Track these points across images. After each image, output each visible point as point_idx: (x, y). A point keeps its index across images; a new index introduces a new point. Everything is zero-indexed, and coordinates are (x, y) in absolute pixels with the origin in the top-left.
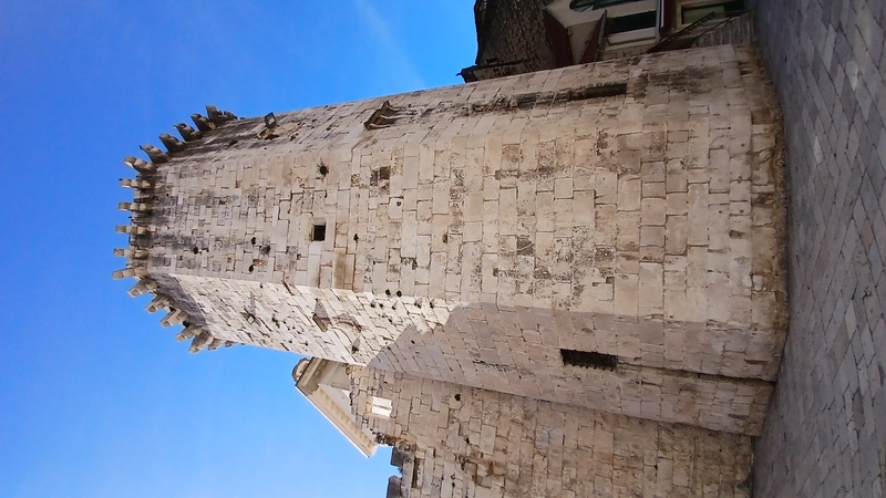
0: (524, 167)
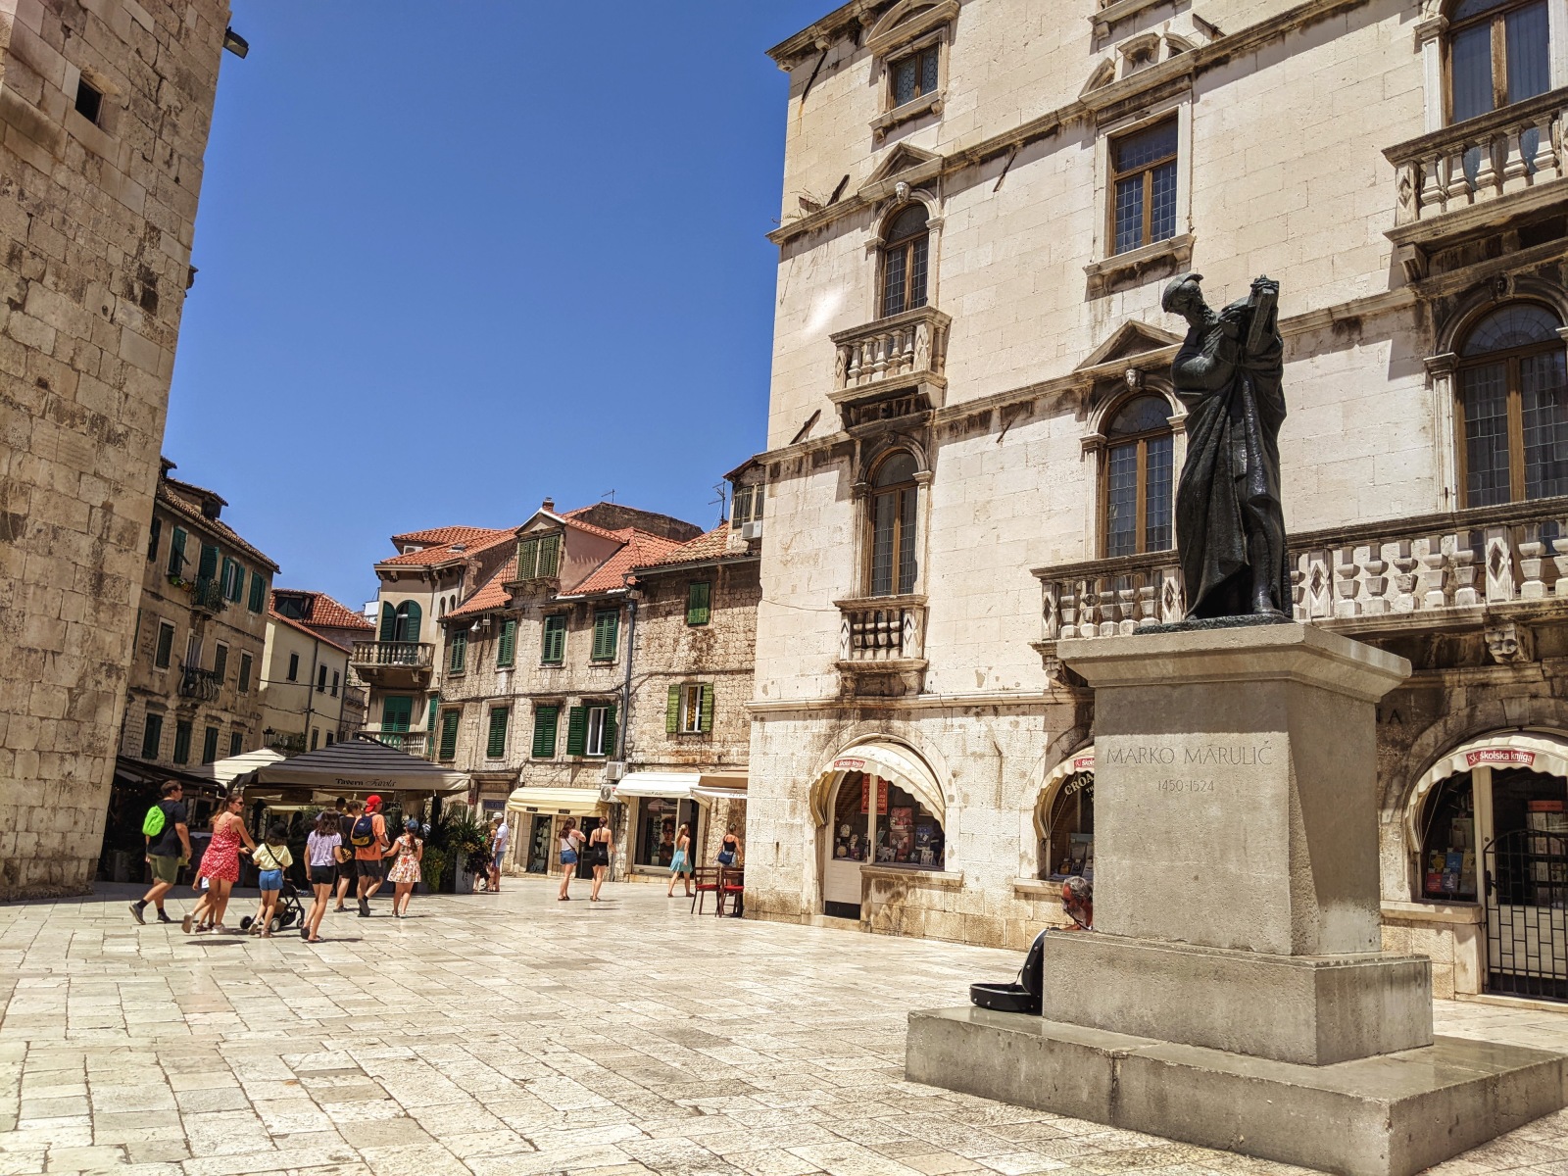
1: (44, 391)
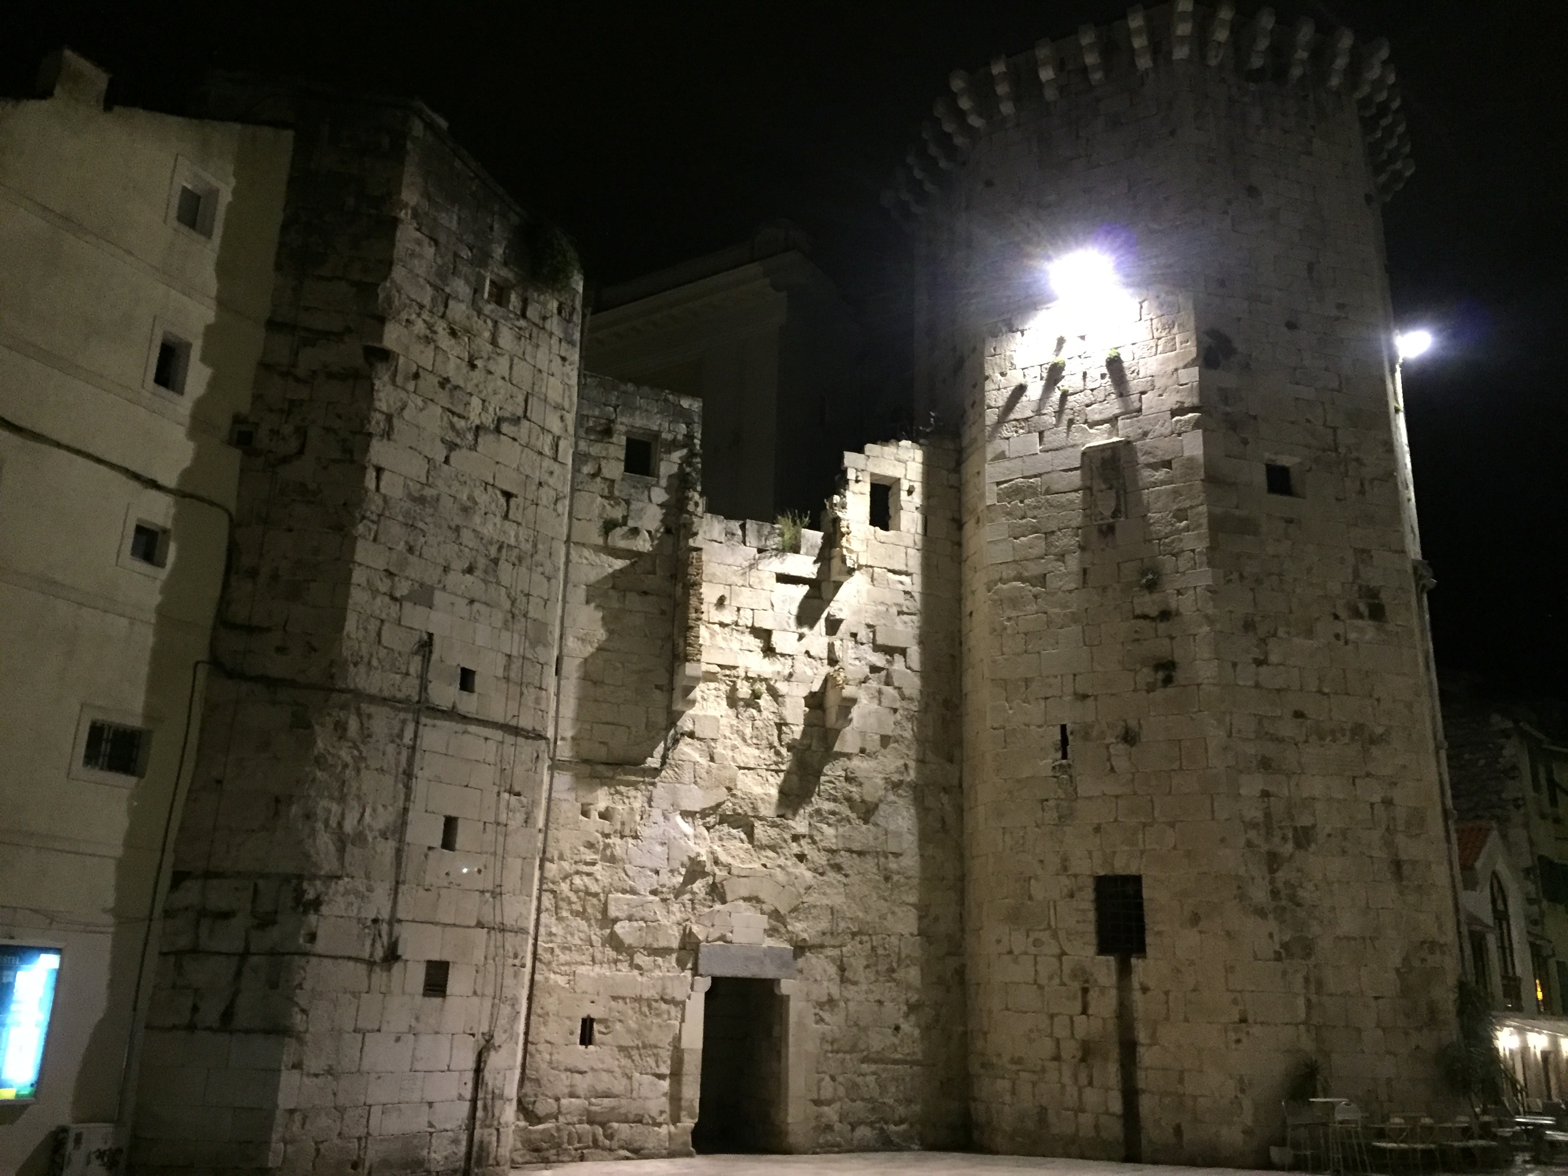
0: (1400, 839)
1: (1301, 720)
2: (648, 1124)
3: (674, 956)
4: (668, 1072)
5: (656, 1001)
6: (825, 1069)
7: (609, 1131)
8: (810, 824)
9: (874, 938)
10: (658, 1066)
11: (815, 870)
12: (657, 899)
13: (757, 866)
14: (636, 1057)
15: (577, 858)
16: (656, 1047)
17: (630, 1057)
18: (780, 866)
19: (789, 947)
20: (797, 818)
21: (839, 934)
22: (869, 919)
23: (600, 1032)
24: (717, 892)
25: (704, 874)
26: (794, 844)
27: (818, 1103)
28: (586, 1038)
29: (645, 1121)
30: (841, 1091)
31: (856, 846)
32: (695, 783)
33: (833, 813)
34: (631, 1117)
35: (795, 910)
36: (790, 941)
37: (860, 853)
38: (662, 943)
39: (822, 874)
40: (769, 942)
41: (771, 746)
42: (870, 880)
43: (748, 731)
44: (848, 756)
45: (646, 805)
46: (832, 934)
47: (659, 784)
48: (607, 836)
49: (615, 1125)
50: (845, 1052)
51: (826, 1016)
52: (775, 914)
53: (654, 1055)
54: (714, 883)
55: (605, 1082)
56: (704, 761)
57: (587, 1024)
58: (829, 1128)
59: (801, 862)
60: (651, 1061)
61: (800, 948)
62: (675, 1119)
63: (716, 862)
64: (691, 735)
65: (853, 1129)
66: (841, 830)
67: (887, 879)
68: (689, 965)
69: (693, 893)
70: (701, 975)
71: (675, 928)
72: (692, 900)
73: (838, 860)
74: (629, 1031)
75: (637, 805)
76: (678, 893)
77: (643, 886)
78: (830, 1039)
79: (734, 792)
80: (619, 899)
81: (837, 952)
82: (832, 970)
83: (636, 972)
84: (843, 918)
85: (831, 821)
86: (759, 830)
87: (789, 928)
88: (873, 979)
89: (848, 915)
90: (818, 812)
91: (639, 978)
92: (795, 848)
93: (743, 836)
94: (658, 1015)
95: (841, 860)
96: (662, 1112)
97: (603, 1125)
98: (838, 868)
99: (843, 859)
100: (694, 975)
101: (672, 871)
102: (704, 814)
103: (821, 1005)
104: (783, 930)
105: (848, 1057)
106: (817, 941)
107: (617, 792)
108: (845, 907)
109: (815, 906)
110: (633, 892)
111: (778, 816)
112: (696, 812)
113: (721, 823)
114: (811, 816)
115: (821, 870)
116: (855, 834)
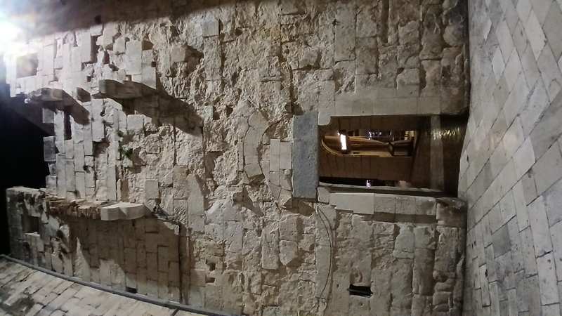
2: (436, 245)
3: (303, 217)
4: (393, 225)
5: (337, 234)
6: (392, 79)
7: (440, 278)
8: (206, 104)
9: (283, 40)
10: (388, 235)
11: (237, 98)
12: (263, 230)
13: (235, 149)
14: (381, 252)
15: (240, 289)
16: (372, 236)
17: (380, 257)
18: (235, 129)
19: (293, 119)
20: (202, 116)
21: (282, 74)
22: (269, 47)
23: (361, 281)
24: (257, 182)
25: (245, 192)
26: (220, 117)
27: (422, 83)
28: (365, 291)
29: (434, 248)
30: (413, 61)
31: (218, 63)
32: (186, 199)
33: (197, 84)
34: (430, 259)
35: (265, 115)
36: (289, 118)
37: (223, 58)
38: (294, 227)
39: (240, 91)
40: (290, 137)
41: (160, 138)
42: (241, 48)
43: (153, 157)
44: (158, 76)
45: (204, 235)
46: (281, 80)
47: (190, 227)
48: (224, 265)
49: (435, 273)
50: (378, 59)
51: (347, 80)
52: (270, 131)
53: (378, 237)
54: (250, 185)
55: (399, 280)
56: (173, 191)
57: (355, 290)
58: (446, 72)
59: (232, 110)
60: (383, 240)
61: (293, 109)
62: (432, 220)
63: (236, 182)
64: (158, 201)
65: (447, 46)
66: (208, 78)
67: (239, 32)
68: (310, 204)
69: (258, 201)
70: (317, 196)
71: (283, 216)
72: (264, 202)
73: (229, 77)
74: (360, 257)
75: (204, 242)
76: (259, 213)
77: (256, 241)
78: (366, 76)
79: (189, 167)
80: (264, 260)
81: (296, 74)
82: (310, 77)
83: (316, 249)
84: (269, 71)
85: (203, 86)
86: (213, 147)
87: (279, 119)
88: (316, 37)
89: (267, 67)
90: (197, 98)
91: (320, 247)
92: (223, 116)
93: (218, 159)
94: (348, 232)
95: (229, 75)
96: (427, 233)
97: (434, 282)
98: (235, 77)
99: (228, 73)
100: (317, 202)
101: (244, 218)
102: (205, 192)
103: (338, 86)
104: (281, 125)
105: (382, 57)
106: (287, 92)
107: (197, 256)
108: (261, 70)
109: (263, 97)
110: (259, 249)
111: (202, 133)
112: (205, 198)
113: (212, 176)
114: (201, 104)
115: (237, 93)
116: (210, 64)
